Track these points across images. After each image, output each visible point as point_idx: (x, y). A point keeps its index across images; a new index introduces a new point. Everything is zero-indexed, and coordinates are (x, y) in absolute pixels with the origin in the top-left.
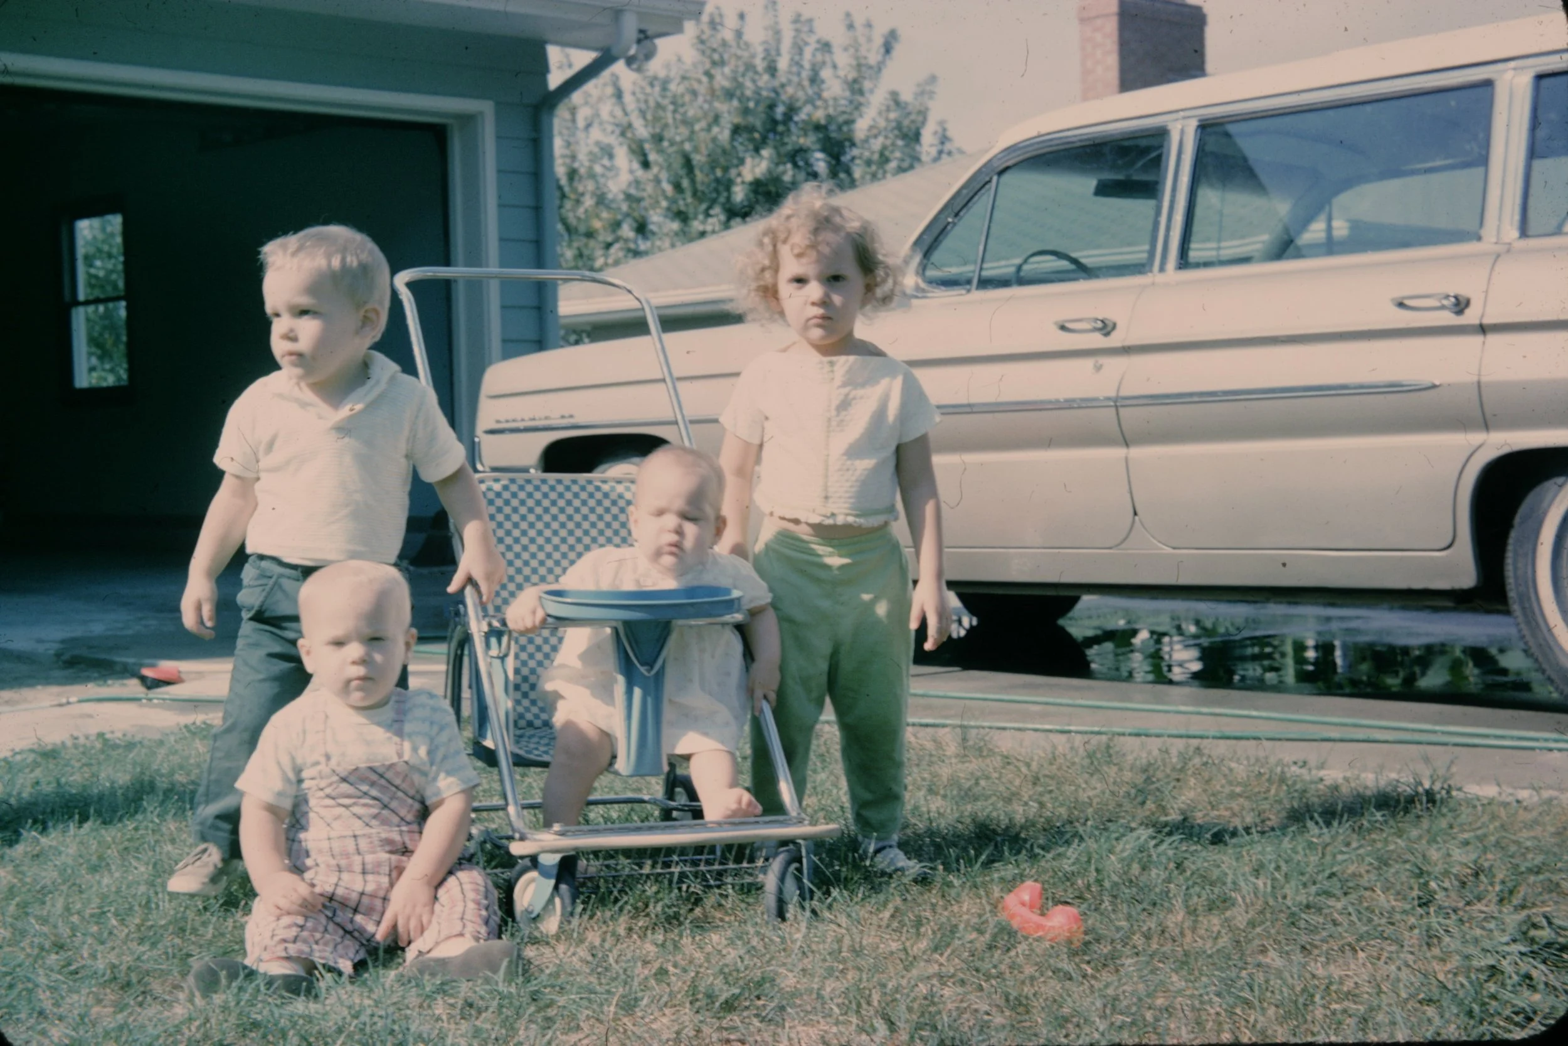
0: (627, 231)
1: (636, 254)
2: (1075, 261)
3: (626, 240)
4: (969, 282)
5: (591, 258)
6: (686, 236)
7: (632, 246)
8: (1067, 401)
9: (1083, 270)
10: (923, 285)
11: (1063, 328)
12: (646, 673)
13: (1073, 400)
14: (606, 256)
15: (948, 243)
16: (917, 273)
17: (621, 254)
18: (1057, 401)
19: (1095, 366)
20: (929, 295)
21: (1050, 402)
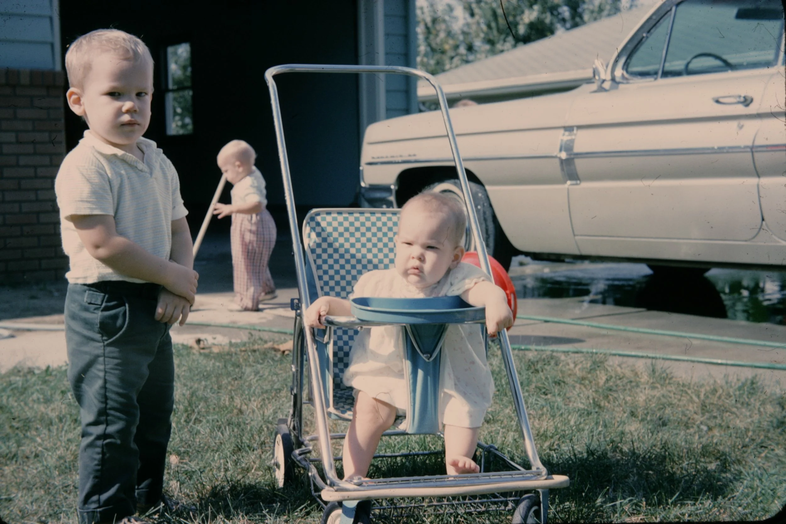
0: (462, 50)
1: (467, 62)
2: (725, 61)
3: (462, 55)
4: (656, 73)
5: (443, 65)
6: (493, 52)
7: (465, 58)
8: (719, 148)
9: (728, 66)
10: (626, 75)
11: (717, 102)
12: (427, 360)
13: (723, 148)
14: (451, 63)
15: (643, 49)
16: (623, 69)
17: (459, 62)
18: (713, 148)
19: (738, 125)
20: (631, 81)
21: (708, 149)
